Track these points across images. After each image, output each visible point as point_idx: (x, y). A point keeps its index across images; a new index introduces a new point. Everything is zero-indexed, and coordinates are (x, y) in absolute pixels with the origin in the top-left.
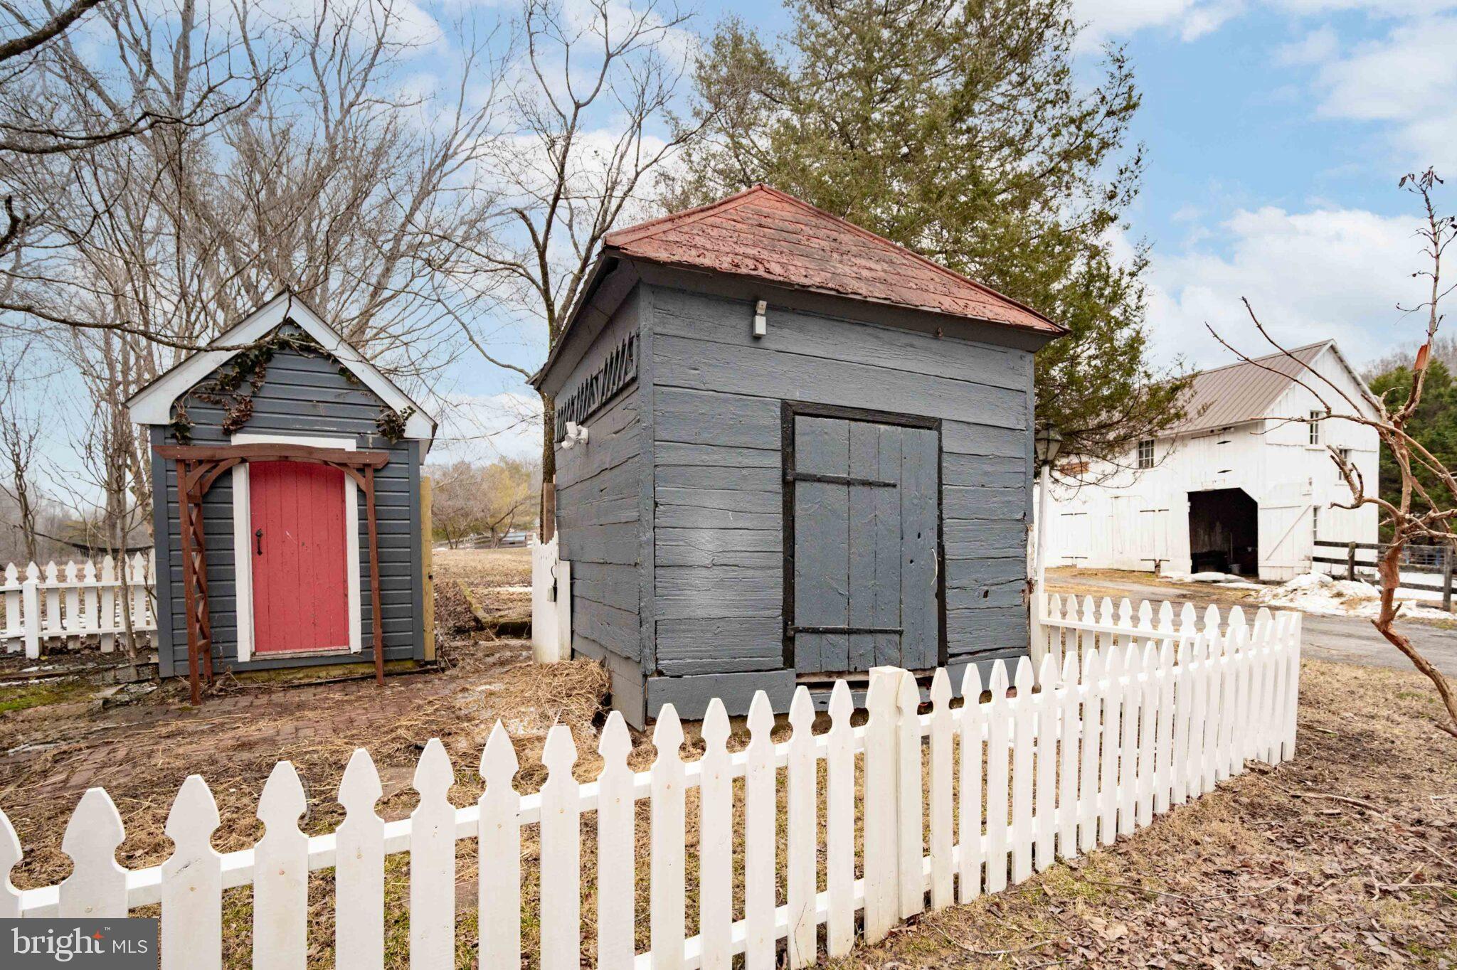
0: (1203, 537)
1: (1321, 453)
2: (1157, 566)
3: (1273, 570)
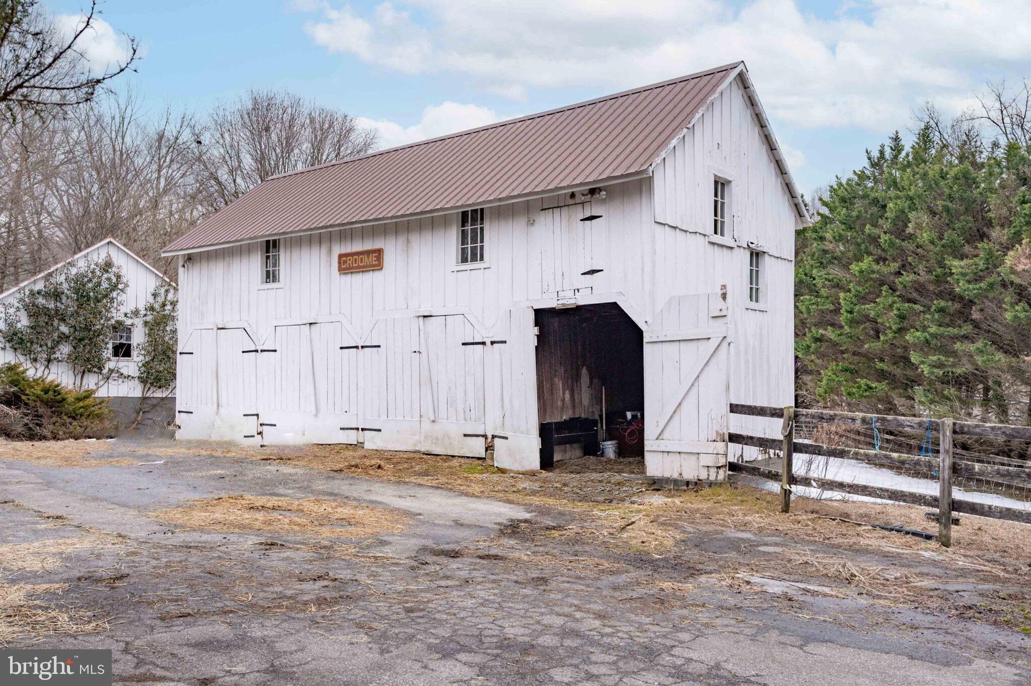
0: (562, 394)
1: (729, 251)
2: (489, 448)
3: (668, 458)
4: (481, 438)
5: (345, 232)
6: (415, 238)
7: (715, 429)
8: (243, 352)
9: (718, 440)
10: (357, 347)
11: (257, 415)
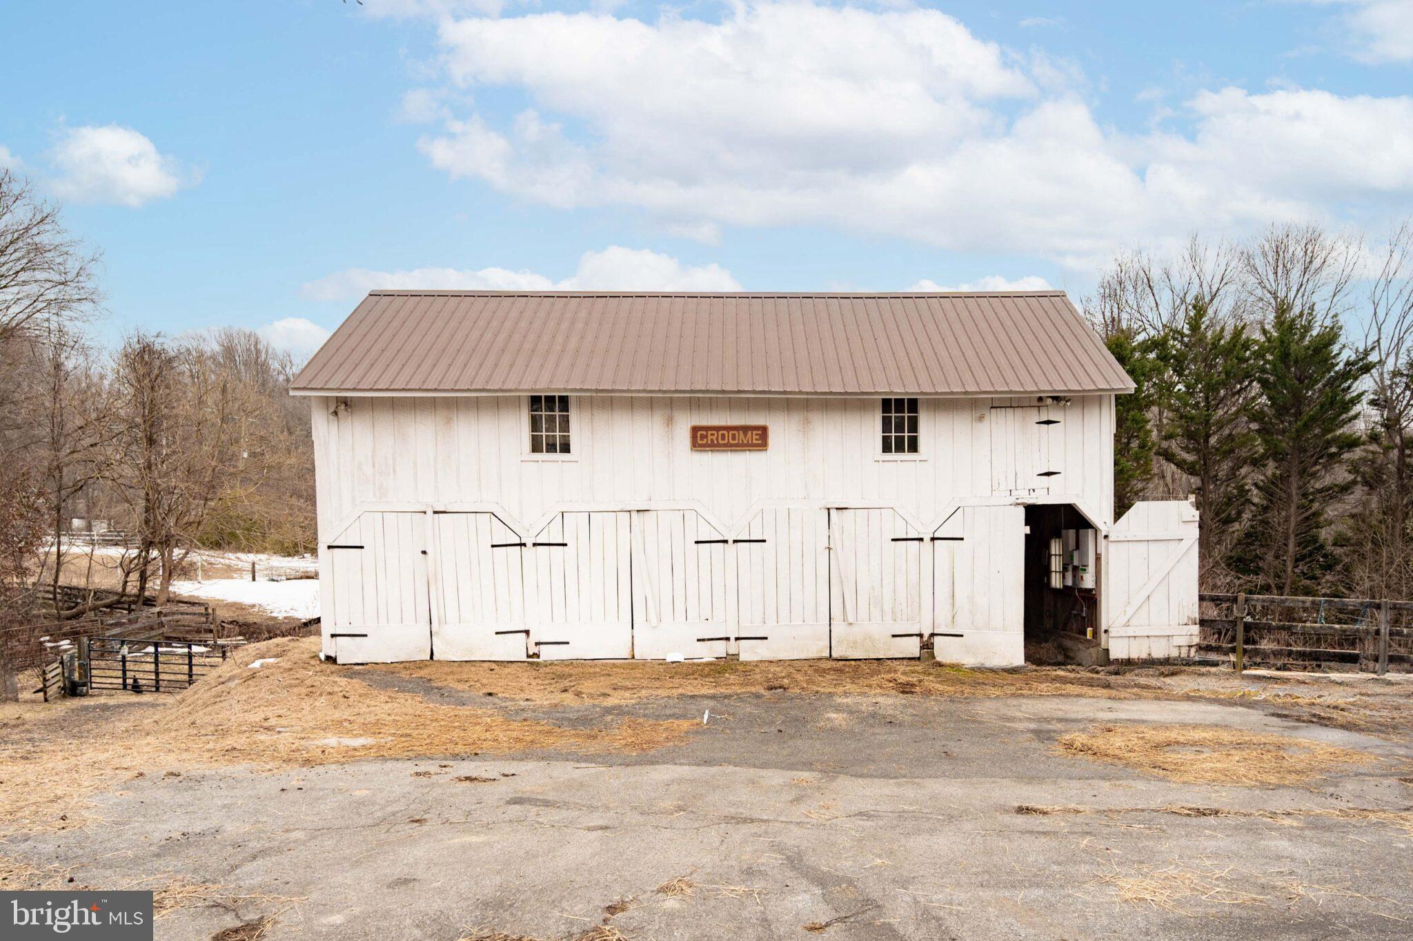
2: (927, 647)
4: (915, 637)
6: (817, 417)
7: (1186, 614)
8: (494, 547)
9: (1190, 623)
10: (725, 542)
11: (527, 632)
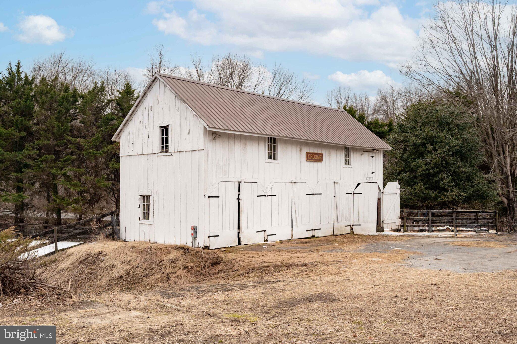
2: (352, 229)
4: (349, 226)
5: (307, 144)
6: (331, 151)
8: (258, 196)
9: (399, 218)
10: (313, 194)
11: (265, 231)
